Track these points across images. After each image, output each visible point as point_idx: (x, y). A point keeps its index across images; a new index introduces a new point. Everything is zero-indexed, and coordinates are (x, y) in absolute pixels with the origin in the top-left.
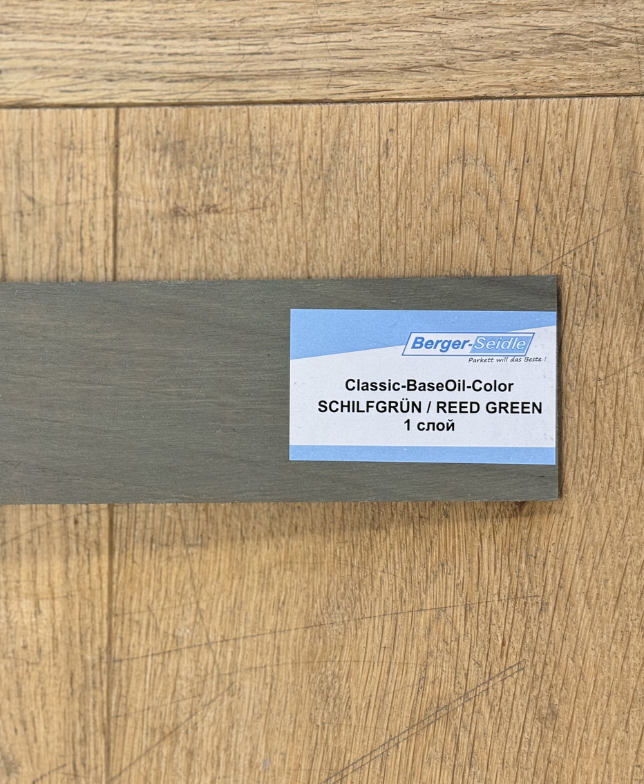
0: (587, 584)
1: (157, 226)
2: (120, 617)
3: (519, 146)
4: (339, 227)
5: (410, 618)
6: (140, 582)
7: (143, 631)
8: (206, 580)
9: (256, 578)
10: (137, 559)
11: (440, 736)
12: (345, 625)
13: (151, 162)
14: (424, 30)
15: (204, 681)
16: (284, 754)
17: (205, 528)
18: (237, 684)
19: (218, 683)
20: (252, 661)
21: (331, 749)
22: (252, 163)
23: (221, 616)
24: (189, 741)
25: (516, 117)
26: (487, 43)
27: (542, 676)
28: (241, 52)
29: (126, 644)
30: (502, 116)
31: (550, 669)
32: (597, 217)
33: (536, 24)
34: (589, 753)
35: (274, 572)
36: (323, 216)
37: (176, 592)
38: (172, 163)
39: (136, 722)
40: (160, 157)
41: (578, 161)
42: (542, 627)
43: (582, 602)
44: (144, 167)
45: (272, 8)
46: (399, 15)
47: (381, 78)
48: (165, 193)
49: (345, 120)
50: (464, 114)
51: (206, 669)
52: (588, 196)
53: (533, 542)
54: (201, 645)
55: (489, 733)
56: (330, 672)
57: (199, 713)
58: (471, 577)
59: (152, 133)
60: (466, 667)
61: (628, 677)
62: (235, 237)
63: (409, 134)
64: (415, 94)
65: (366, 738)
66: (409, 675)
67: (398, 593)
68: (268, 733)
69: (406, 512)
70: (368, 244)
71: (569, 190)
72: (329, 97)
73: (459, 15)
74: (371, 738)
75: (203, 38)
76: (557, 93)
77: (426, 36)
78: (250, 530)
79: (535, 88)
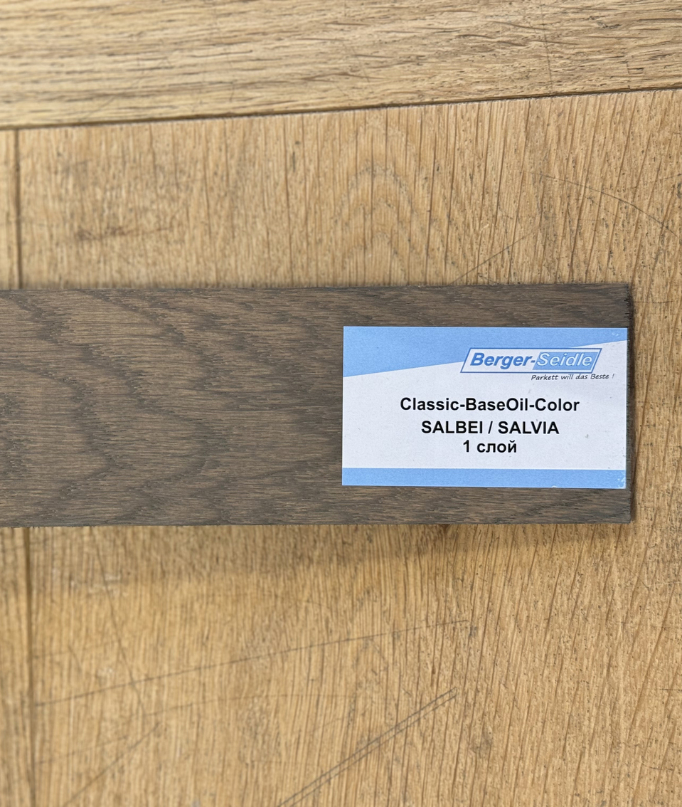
0: (516, 607)
1: (62, 251)
2: (41, 659)
3: (429, 154)
4: (248, 246)
5: (337, 649)
6: (60, 622)
7: (65, 673)
8: (127, 617)
9: (179, 613)
10: (56, 598)
11: (373, 771)
12: (271, 658)
13: (53, 185)
14: (326, 37)
15: (129, 722)
16: (213, 795)
17: (124, 563)
18: (163, 724)
19: (143, 724)
20: (177, 699)
21: (261, 788)
22: (156, 182)
23: (144, 655)
24: (117, 784)
25: (424, 124)
26: (391, 47)
27: (474, 703)
28: (141, 67)
29: (47, 686)
30: (410, 123)
31: (482, 696)
32: (511, 225)
33: (440, 26)
34: (525, 783)
35: (196, 606)
36: (231, 234)
37: (97, 630)
38: (74, 186)
39: (61, 768)
40: (62, 179)
41: (489, 167)
42: (472, 652)
43: (512, 625)
44: (45, 190)
45: (170, 21)
46: (300, 22)
47: (285, 89)
48: (68, 216)
49: (250, 134)
50: (371, 124)
51: (131, 710)
52: (501, 203)
53: (459, 564)
54: (124, 686)
55: (423, 765)
56: (257, 708)
57: (125, 756)
58: (397, 602)
59: (53, 155)
60: (396, 697)
61: (563, 702)
62: (142, 260)
63: (315, 147)
64: (320, 104)
65: (297, 775)
66: (338, 708)
67: (324, 623)
68: (196, 773)
69: (329, 538)
70: (279, 261)
71: (481, 197)
72: (232, 111)
73: (362, 20)
74: (302, 774)
75: (101, 54)
76: (466, 97)
77: (329, 43)
78: (170, 564)
79: (442, 93)
